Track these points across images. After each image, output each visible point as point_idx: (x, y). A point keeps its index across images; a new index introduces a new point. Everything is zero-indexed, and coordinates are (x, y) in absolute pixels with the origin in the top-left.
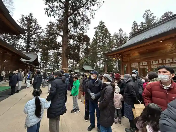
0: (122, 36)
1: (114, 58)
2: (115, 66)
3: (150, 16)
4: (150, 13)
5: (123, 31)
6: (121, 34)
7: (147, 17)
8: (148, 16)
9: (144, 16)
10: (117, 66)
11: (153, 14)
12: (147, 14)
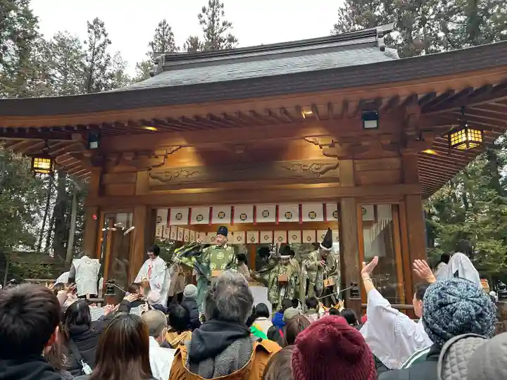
0: (103, 61)
1: (44, 156)
2: (31, 221)
3: (221, 31)
4: (222, 20)
5: (108, 37)
6: (96, 52)
7: (211, 27)
8: (215, 25)
9: (202, 19)
10: (47, 228)
11: (230, 25)
12: (214, 15)
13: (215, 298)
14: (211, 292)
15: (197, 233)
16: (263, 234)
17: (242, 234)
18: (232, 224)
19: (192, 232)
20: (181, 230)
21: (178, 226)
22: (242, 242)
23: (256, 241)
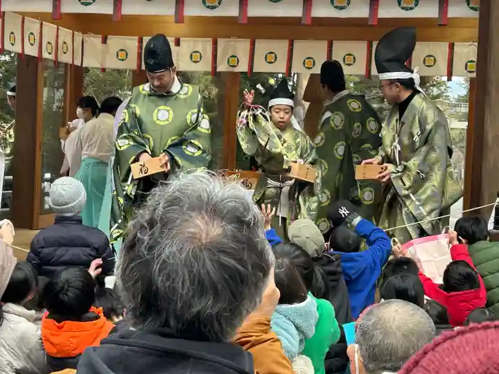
13: (151, 248)
14: (142, 227)
15: (79, 36)
16: (263, 47)
17: (205, 46)
18: (179, 18)
19: (65, 34)
20: (33, 26)
21: (24, 15)
22: (204, 66)
23: (243, 67)
